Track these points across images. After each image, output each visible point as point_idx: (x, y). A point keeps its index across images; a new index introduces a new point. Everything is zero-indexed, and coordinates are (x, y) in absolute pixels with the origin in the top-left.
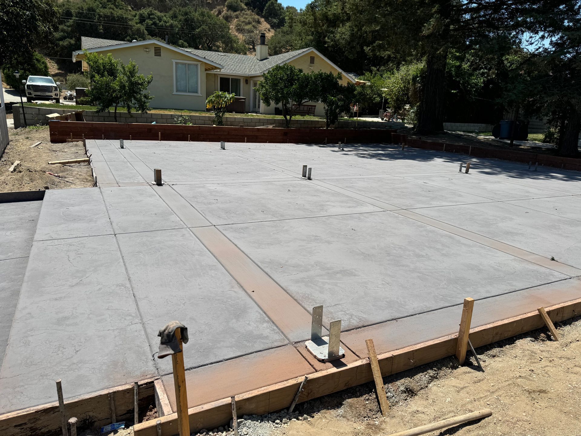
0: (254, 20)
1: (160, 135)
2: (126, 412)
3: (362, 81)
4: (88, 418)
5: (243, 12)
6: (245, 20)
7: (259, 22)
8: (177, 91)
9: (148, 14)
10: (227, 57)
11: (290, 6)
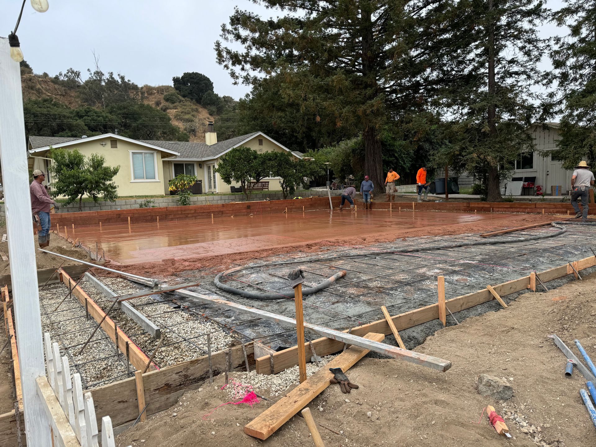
0: (193, 110)
1: (129, 219)
2: (237, 366)
3: (306, 158)
4: (216, 369)
5: (182, 103)
6: (184, 110)
7: (197, 110)
8: (135, 178)
9: (85, 111)
10: (178, 145)
11: (227, 96)
